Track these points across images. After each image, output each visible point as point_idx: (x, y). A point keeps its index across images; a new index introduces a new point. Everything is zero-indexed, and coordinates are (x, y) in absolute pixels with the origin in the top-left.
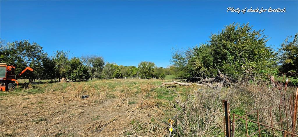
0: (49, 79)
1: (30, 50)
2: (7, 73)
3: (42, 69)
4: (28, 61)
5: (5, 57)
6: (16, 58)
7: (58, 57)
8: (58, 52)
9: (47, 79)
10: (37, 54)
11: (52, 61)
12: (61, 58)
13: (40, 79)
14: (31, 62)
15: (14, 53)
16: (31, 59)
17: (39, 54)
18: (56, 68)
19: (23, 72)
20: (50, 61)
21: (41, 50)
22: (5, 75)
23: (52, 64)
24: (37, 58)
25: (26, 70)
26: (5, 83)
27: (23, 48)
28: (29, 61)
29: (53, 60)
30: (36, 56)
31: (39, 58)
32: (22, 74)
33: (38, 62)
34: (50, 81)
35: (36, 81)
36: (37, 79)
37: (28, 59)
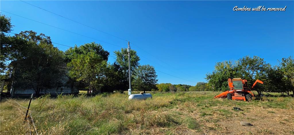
0: (279, 92)
1: (252, 63)
2: (244, 86)
3: (268, 81)
4: (252, 74)
5: (236, 73)
6: (243, 73)
7: (284, 65)
8: (284, 59)
9: (276, 92)
10: (259, 67)
11: (277, 71)
12: (290, 67)
13: (267, 92)
14: (256, 74)
15: (241, 69)
16: (255, 72)
17: (262, 66)
18: (285, 79)
19: (254, 85)
20: (275, 71)
21: (262, 61)
22: (243, 87)
23: (278, 74)
24: (261, 70)
25: (257, 83)
26: (244, 94)
27: (246, 63)
28: (254, 74)
29: (279, 69)
30: (259, 68)
31: (263, 70)
32: (254, 87)
33: (263, 74)
34: (280, 94)
35: (264, 93)
36: (265, 91)
37: (252, 73)
